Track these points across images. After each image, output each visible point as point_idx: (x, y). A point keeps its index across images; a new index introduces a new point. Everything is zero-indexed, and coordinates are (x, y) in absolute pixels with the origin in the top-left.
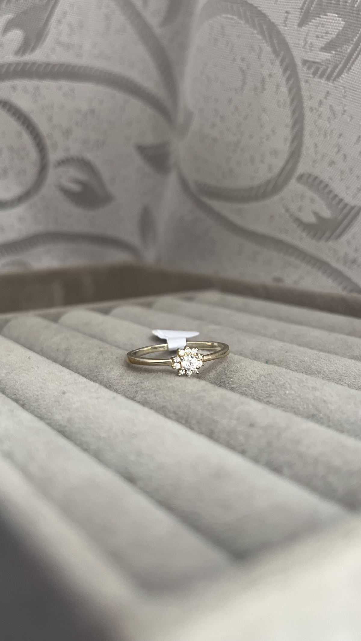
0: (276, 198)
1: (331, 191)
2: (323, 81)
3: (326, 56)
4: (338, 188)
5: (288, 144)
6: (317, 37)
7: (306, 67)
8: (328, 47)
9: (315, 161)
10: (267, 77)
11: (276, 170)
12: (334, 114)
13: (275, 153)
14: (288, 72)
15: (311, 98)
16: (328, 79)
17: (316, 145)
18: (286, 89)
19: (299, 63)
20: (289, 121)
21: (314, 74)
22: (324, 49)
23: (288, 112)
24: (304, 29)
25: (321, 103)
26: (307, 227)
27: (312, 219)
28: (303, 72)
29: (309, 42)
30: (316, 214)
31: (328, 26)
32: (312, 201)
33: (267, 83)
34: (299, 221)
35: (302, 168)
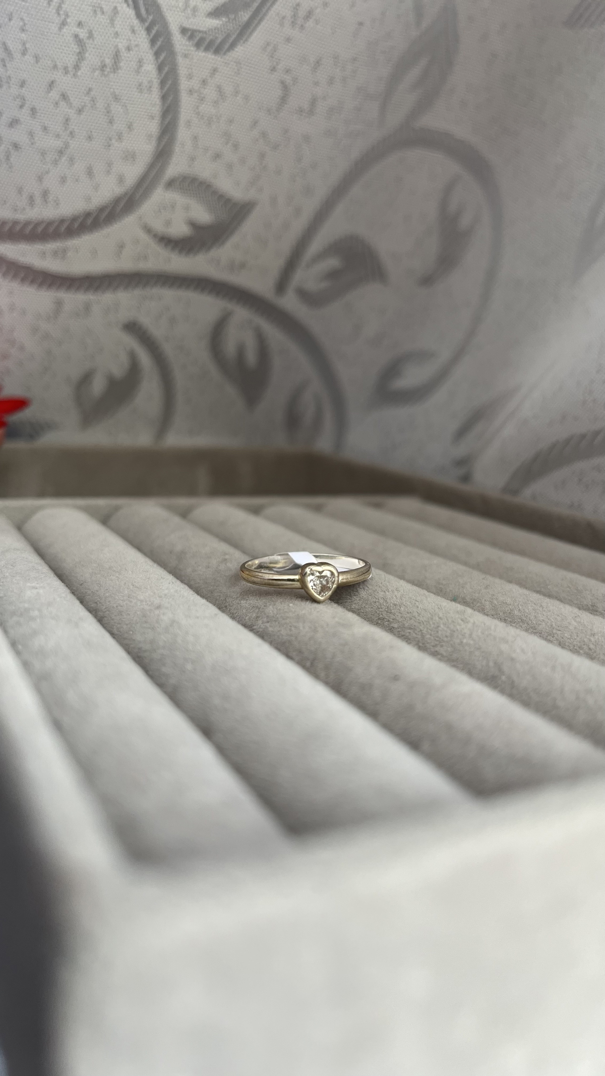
2: (210, 56)
3: (215, 23)
7: (186, 38)
10: (123, 50)
16: (217, 51)
18: (154, 66)
20: (157, 110)
23: (155, 96)
25: (204, 82)
28: (180, 43)
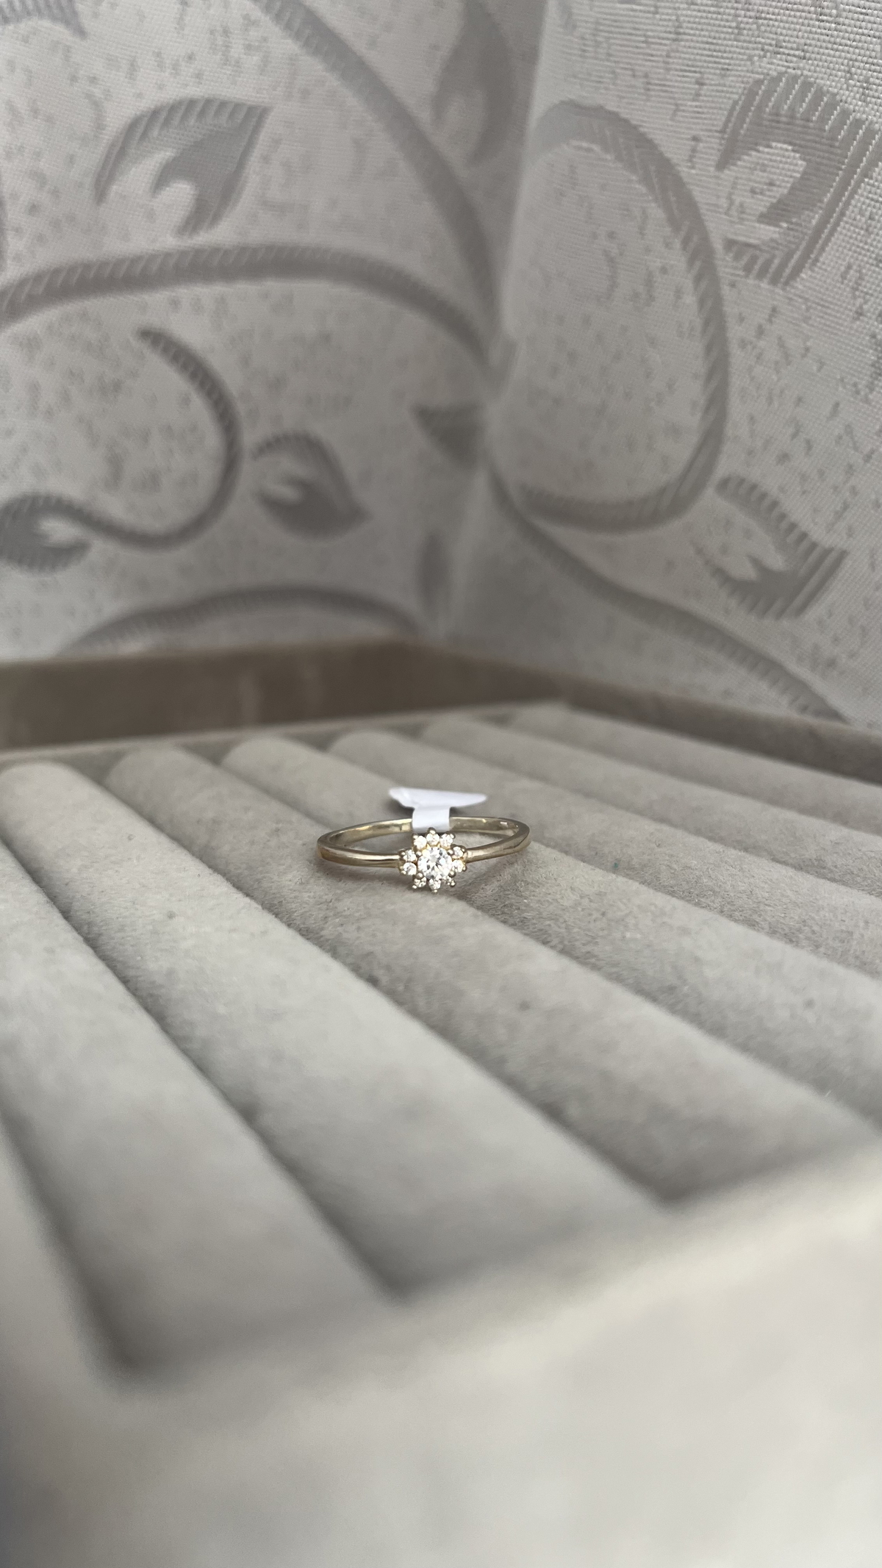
0: (676, 525)
1: (783, 516)
4: (798, 509)
5: (699, 415)
6: (753, 191)
8: (775, 214)
9: (750, 453)
11: (677, 468)
12: (787, 356)
13: (674, 431)
14: (698, 264)
15: (741, 319)
17: (752, 419)
19: (718, 245)
21: (748, 269)
22: (766, 218)
24: (728, 174)
26: (739, 588)
27: (746, 572)
29: (737, 203)
30: (756, 562)
31: (773, 170)
32: (748, 534)
33: (656, 284)
34: (721, 574)
35: (725, 467)
